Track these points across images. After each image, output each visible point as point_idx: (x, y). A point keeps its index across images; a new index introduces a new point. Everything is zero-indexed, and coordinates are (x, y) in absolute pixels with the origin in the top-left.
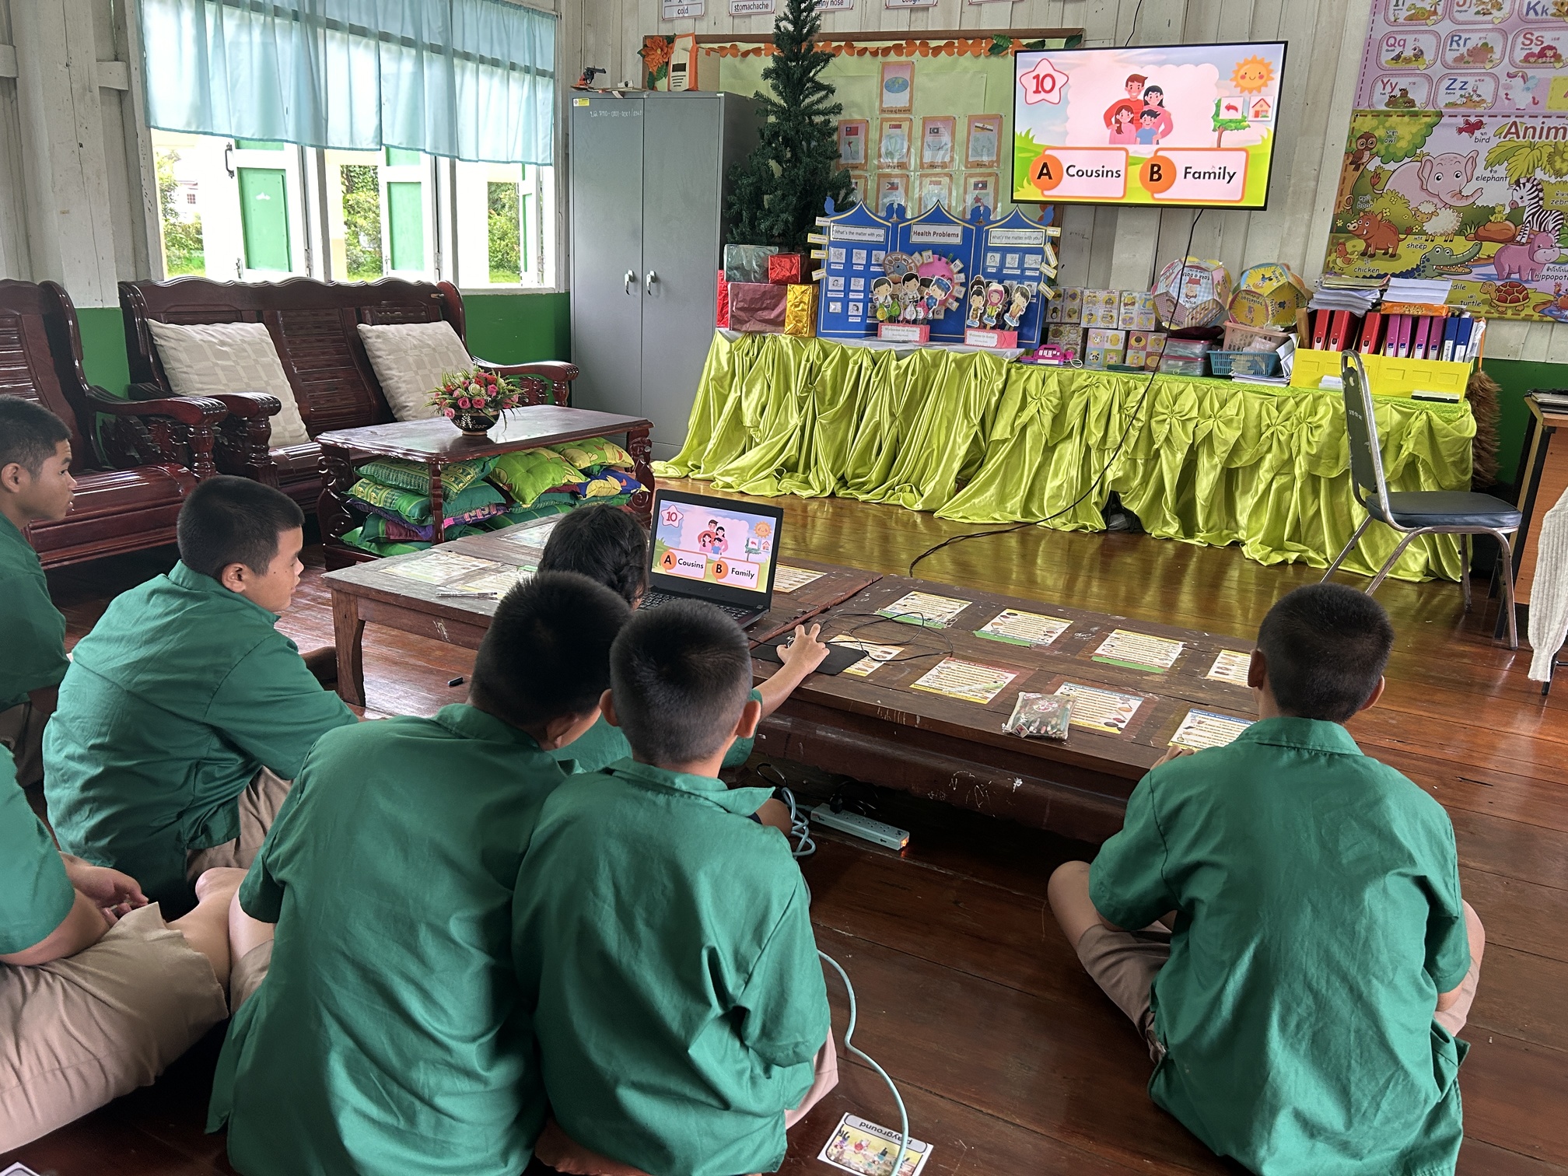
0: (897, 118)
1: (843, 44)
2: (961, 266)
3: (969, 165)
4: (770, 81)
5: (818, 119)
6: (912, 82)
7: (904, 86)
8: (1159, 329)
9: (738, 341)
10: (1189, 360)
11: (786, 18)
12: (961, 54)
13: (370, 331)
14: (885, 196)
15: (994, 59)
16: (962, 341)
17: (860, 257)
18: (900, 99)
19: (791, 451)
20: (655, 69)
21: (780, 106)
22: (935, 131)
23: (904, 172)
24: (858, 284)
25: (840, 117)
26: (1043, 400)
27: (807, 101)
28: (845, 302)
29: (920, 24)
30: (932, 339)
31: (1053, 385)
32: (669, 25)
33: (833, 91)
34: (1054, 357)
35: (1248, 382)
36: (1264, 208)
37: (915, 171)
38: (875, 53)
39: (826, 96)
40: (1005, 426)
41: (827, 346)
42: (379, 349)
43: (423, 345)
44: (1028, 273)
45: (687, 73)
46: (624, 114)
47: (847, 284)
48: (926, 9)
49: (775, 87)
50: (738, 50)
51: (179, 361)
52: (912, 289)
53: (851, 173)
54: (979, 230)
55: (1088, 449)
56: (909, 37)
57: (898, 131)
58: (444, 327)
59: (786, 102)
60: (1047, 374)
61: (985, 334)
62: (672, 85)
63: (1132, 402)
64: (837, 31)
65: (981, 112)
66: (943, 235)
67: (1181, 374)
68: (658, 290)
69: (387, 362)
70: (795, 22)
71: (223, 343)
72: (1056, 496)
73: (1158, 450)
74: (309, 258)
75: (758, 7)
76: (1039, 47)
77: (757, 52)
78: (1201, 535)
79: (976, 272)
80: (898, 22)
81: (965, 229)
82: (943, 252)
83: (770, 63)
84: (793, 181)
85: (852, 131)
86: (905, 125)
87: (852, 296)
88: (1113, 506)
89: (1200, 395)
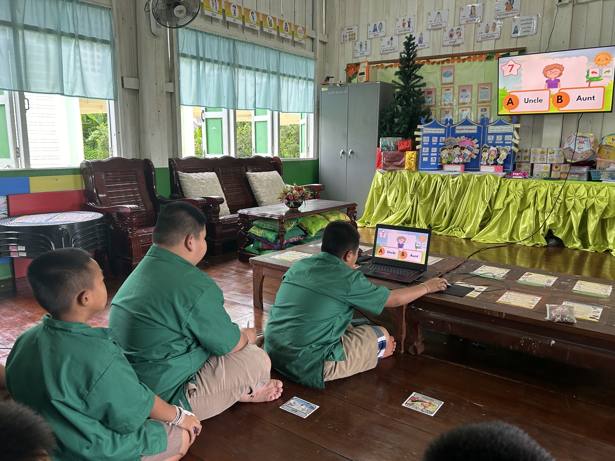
0: (447, 87)
1: (425, 61)
2: (477, 141)
3: (478, 103)
4: (397, 76)
5: (416, 89)
6: (454, 73)
7: (450, 75)
8: (566, 162)
9: (386, 174)
10: (581, 174)
11: (404, 52)
12: (474, 61)
13: (250, 174)
14: (444, 116)
15: (488, 62)
16: (479, 170)
17: (435, 140)
18: (449, 80)
19: (408, 215)
20: (351, 75)
21: (402, 85)
22: (464, 91)
23: (451, 107)
24: (434, 150)
25: (425, 88)
26: (516, 192)
27: (412, 82)
28: (429, 157)
29: (457, 51)
30: (465, 170)
31: (520, 186)
32: (356, 59)
33: (422, 78)
34: (520, 175)
35: (609, 182)
36: (611, 112)
37: (456, 106)
38: (438, 63)
39: (419, 80)
40: (500, 203)
41: (422, 174)
42: (253, 181)
43: (269, 179)
44: (506, 143)
45: (365, 75)
46: (341, 92)
47: (430, 150)
48: (459, 45)
49: (400, 78)
50: (384, 66)
51: (188, 186)
52: (457, 151)
53: (431, 108)
54: (484, 127)
55: (538, 212)
56: (453, 56)
57: (449, 91)
58: (275, 173)
59: (404, 83)
60: (518, 182)
61: (489, 167)
62: (359, 80)
63: (556, 192)
64: (423, 56)
65: (483, 82)
66: (469, 129)
67: (577, 180)
68: (353, 157)
69: (257, 186)
70: (408, 54)
71: (202, 179)
72: (524, 231)
73: (569, 212)
74: (229, 149)
75: (391, 50)
76: (508, 55)
77: (391, 66)
78: (591, 247)
79: (483, 143)
80: (449, 51)
81: (478, 127)
82: (469, 136)
83: (398, 69)
84: (407, 112)
85: (430, 93)
86: (451, 89)
87: (432, 154)
88: (550, 235)
89: (587, 188)
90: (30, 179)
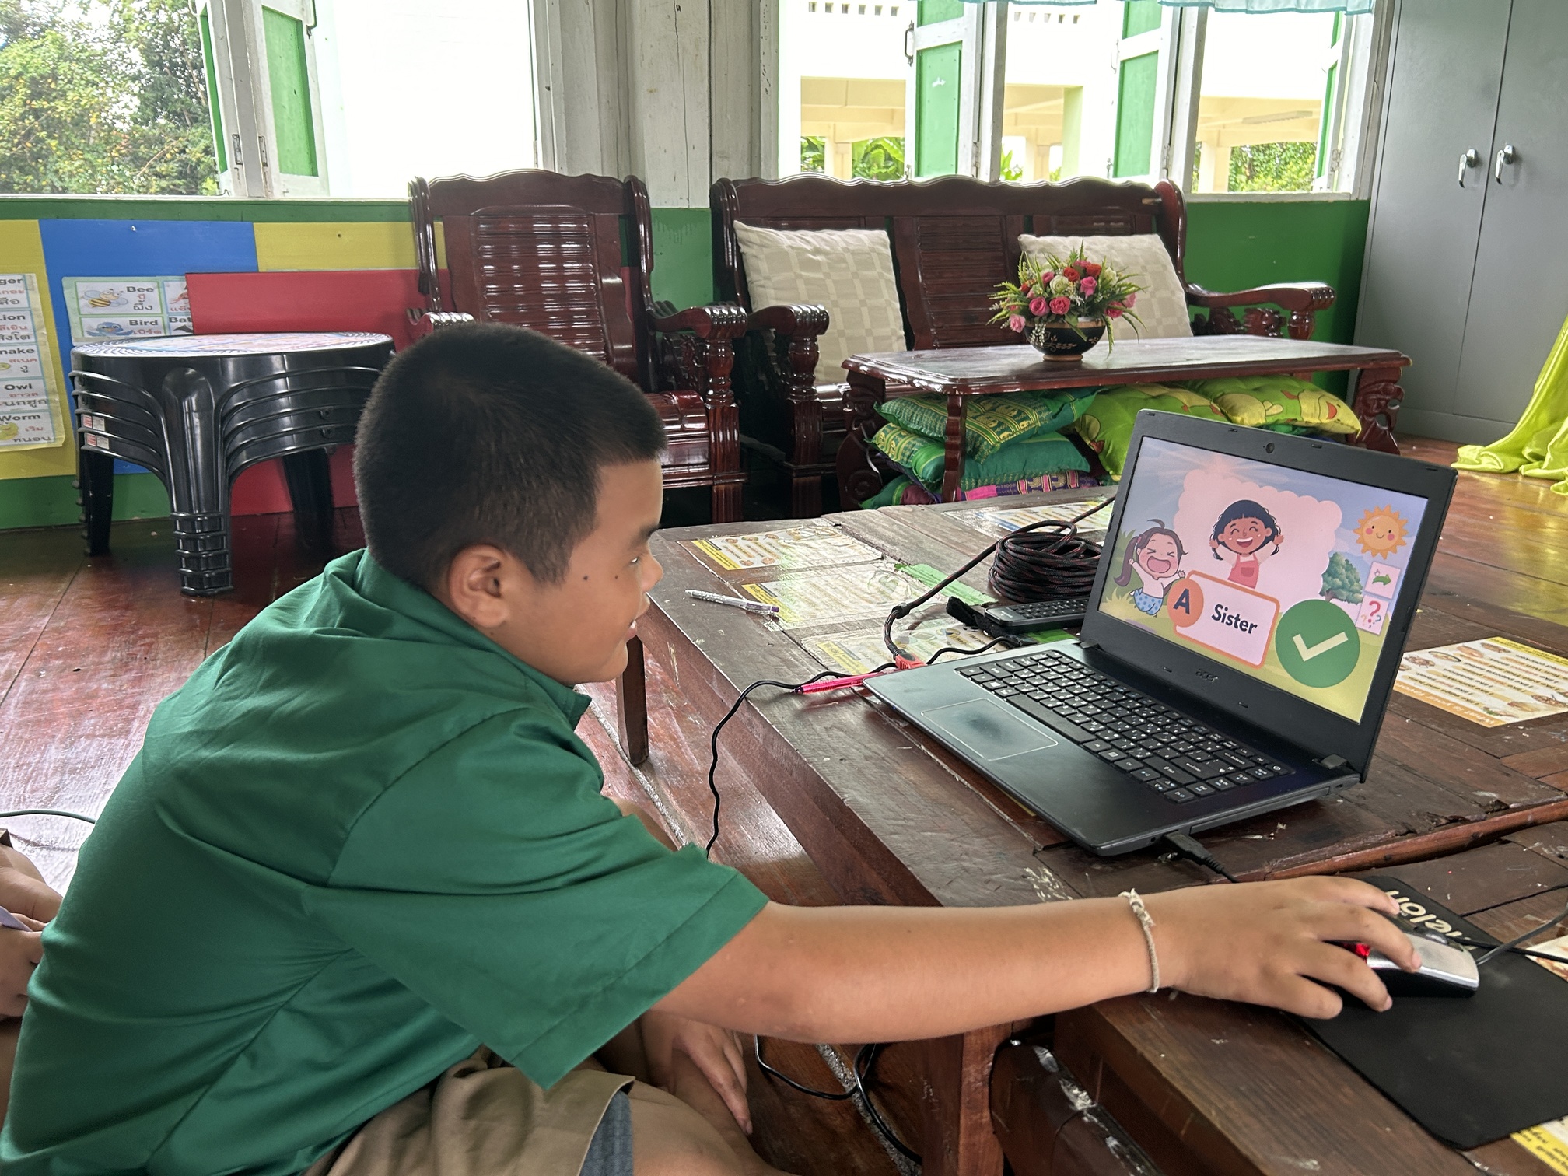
13: (1033, 243)
58: (1151, 244)
68: (1516, 175)
71: (817, 251)
90: (256, 231)
